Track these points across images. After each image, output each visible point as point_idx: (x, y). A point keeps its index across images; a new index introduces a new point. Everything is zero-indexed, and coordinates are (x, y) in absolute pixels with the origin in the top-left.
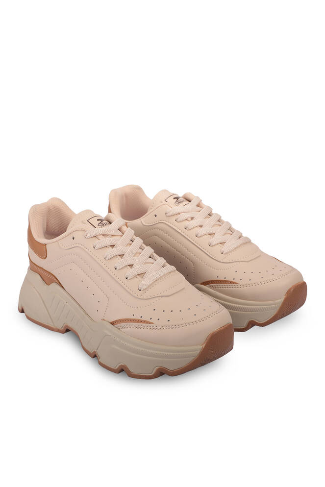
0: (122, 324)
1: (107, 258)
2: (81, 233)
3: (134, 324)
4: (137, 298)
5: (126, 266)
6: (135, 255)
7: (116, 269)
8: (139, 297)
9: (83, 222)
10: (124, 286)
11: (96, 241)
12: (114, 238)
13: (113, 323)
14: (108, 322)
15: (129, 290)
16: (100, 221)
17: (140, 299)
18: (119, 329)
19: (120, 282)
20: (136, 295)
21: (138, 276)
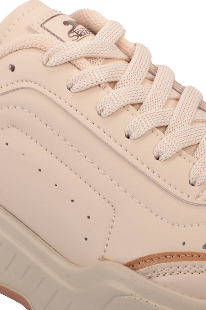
0: (158, 266)
1: (105, 112)
2: (35, 55)
3: (189, 264)
4: (187, 202)
5: (152, 130)
6: (166, 104)
7: (128, 137)
8: (191, 199)
9: (31, 30)
10: (154, 177)
11: (73, 73)
12: (111, 65)
13: (132, 265)
14: (121, 263)
15: (165, 185)
16: (70, 27)
17: (194, 204)
18: (150, 278)
19: (143, 168)
20: (184, 196)
21: (184, 153)
